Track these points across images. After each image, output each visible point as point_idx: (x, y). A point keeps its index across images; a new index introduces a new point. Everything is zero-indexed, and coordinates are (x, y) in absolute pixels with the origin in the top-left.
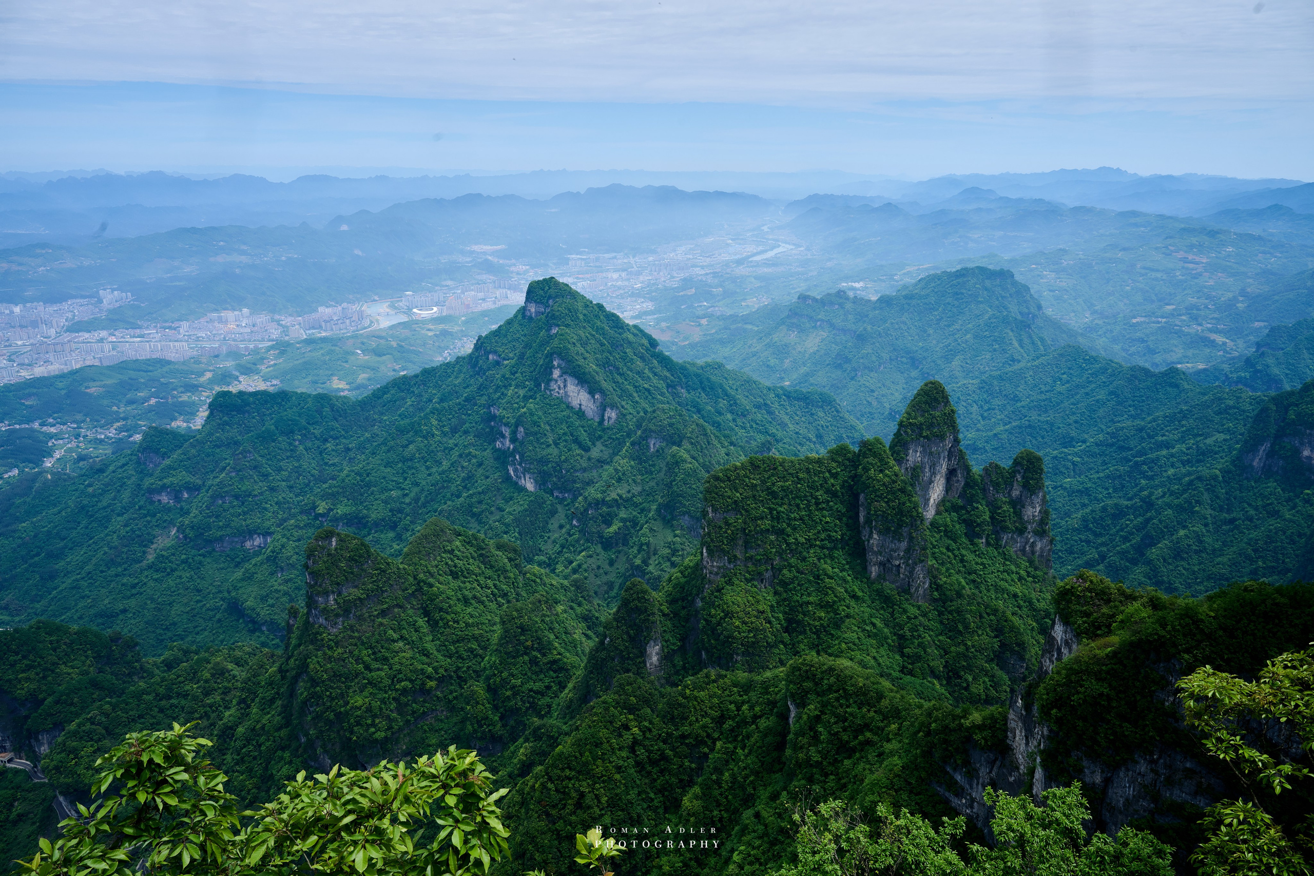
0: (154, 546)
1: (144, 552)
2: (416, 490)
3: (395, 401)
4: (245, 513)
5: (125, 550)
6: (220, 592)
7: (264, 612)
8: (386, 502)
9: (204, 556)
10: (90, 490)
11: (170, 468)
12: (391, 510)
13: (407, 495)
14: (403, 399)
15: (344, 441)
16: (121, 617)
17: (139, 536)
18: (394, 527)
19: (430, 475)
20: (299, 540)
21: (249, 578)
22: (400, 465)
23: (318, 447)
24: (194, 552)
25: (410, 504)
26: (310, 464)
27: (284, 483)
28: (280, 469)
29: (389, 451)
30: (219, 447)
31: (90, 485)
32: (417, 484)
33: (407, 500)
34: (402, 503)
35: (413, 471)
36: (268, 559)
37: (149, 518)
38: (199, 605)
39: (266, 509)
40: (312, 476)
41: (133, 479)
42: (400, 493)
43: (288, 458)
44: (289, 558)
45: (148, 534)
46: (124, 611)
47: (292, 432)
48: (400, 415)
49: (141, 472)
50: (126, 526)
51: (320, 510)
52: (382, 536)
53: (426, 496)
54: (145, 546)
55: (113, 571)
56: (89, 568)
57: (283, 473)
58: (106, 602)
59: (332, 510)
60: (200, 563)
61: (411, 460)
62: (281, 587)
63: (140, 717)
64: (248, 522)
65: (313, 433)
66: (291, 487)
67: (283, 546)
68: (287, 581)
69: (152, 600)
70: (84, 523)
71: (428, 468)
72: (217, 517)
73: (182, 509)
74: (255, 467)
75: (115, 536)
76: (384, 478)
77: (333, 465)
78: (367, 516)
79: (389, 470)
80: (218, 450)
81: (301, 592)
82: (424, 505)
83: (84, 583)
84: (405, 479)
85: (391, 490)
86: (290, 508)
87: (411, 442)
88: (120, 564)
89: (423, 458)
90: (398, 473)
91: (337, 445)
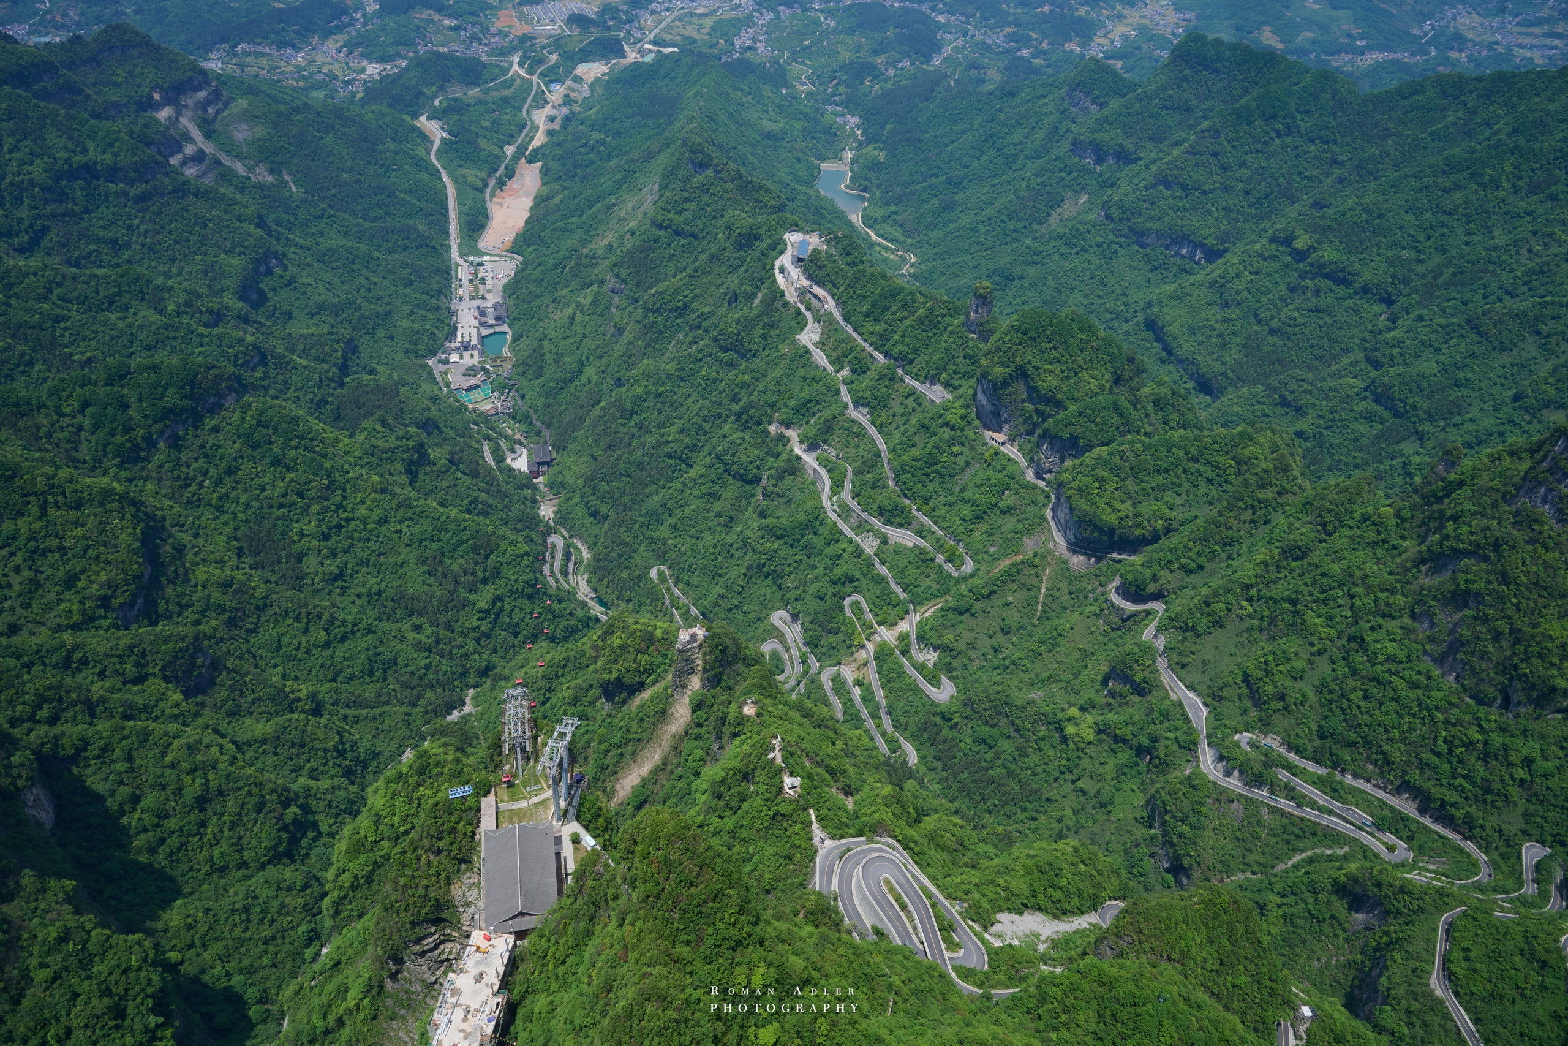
0: (1059, 210)
1: (1049, 215)
2: (1438, 259)
3: (1429, 110)
4: (1185, 210)
5: (1031, 204)
6: (1125, 294)
7: (1186, 346)
8: (1391, 263)
9: (1121, 246)
10: (1003, 117)
11: (1106, 120)
12: (1393, 277)
13: (1420, 261)
14: (1446, 109)
15: (1334, 147)
16: (1016, 282)
17: (1049, 194)
18: (1388, 301)
19: (1467, 244)
20: (1257, 273)
21: (1179, 297)
22: (1428, 215)
23: (1296, 147)
24: (1111, 237)
25: (1424, 276)
26: (1281, 168)
27: (1241, 185)
28: (1243, 164)
29: (1420, 190)
30: (1167, 109)
31: (1001, 111)
32: (1441, 250)
33: (1420, 269)
34: (1412, 271)
35: (1445, 230)
36: (1213, 283)
37: (1064, 175)
38: (1099, 301)
39: (1209, 212)
40: (1278, 185)
41: (1052, 118)
42: (1414, 254)
43: (1257, 151)
44: (1238, 293)
45: (1058, 193)
46: (1021, 278)
47: (1274, 117)
48: (1431, 134)
49: (1063, 112)
50: (1037, 176)
51: (1300, 244)
52: (1366, 306)
53: (1454, 274)
54: (1052, 207)
55: (1011, 225)
56: (989, 212)
57: (1244, 170)
58: (1007, 260)
59: (1315, 250)
60: (1115, 252)
61: (1450, 214)
62: (1218, 325)
63: (1166, 471)
64: (1185, 222)
65: (1298, 127)
66: (1247, 193)
67: (1237, 276)
68: (1227, 320)
69: (1055, 278)
70: (989, 154)
71: (1469, 233)
72: (1152, 204)
73: (1101, 175)
74: (1215, 155)
75: (1024, 184)
76: (1401, 228)
77: (1310, 178)
78: (1358, 274)
79: (1409, 217)
80: (1164, 113)
81: (1238, 340)
82: (1447, 286)
83: (983, 228)
84: (1429, 238)
85: (1404, 248)
86: (1236, 221)
87: (1458, 187)
88: (1020, 220)
89: (1467, 216)
90: (1420, 226)
91: (1324, 151)
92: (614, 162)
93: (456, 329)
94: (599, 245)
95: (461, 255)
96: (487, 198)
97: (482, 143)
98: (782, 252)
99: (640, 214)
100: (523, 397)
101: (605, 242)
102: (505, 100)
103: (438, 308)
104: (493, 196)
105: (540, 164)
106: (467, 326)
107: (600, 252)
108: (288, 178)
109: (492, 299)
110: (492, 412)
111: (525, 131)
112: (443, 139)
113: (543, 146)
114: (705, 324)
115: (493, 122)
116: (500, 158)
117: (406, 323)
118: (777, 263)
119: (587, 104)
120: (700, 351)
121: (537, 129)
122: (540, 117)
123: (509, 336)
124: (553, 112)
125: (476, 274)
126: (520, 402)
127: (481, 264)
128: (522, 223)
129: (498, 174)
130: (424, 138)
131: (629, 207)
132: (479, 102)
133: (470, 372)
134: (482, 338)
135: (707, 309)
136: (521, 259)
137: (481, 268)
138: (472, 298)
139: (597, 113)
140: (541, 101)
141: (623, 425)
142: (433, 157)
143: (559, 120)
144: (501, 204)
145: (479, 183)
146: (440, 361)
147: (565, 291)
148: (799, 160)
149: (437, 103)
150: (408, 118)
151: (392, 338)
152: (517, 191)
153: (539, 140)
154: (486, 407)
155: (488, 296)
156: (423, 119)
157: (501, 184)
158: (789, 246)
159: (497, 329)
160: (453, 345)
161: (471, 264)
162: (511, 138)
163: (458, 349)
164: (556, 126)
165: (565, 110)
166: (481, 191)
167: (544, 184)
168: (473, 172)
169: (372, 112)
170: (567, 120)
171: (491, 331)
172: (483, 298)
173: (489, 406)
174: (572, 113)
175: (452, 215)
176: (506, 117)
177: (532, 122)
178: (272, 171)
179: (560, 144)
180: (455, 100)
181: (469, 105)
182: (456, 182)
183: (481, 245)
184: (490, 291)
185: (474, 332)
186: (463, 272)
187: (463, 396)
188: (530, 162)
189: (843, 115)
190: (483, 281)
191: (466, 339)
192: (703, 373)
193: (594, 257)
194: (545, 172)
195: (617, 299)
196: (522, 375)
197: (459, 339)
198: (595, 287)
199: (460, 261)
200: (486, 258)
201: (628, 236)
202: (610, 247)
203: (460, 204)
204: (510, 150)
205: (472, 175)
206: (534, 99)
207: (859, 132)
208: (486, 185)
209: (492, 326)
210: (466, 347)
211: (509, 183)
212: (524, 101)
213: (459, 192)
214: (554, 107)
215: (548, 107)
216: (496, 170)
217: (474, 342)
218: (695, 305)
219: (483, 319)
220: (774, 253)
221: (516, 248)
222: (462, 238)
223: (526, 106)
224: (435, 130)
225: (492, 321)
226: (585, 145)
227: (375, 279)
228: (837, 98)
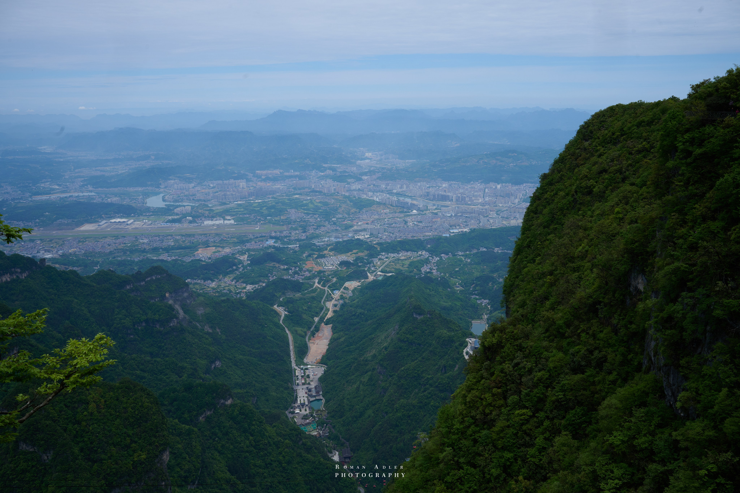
92: (369, 322)
93: (297, 397)
94: (369, 355)
95: (297, 365)
96: (307, 340)
97: (304, 316)
98: (466, 346)
99: (389, 340)
100: (334, 427)
101: (372, 354)
102: (313, 298)
103: (289, 388)
104: (309, 339)
105: (331, 325)
106: (302, 396)
107: (369, 358)
108: (218, 330)
109: (313, 385)
110: (318, 436)
111: (323, 312)
112: (285, 315)
113: (332, 317)
114: (431, 382)
115: (308, 307)
116: (313, 322)
117: (274, 394)
118: (465, 351)
119: (352, 299)
120: (429, 393)
121: (328, 310)
122: (330, 305)
123: (324, 401)
124: (336, 302)
125: (305, 373)
126: (333, 430)
127: (307, 369)
128: (324, 351)
129: (312, 330)
130: (277, 314)
131: (383, 337)
132: (301, 299)
133: (305, 417)
134: (310, 402)
135: (430, 376)
136: (326, 366)
137: (307, 371)
138: (304, 384)
139: (358, 302)
140: (329, 298)
141: (391, 432)
142: (281, 322)
143: (339, 306)
144: (314, 343)
145: (304, 334)
146: (290, 413)
147: (353, 377)
148: (461, 319)
149: (281, 299)
150: (269, 306)
151: (267, 400)
152: (321, 337)
153: (330, 315)
154: (315, 433)
155: (311, 383)
156: (275, 307)
157: (313, 334)
158: (469, 344)
159: (317, 398)
160: (296, 405)
161: (302, 369)
162: (317, 314)
163: (299, 406)
164: (337, 309)
165: (341, 302)
166: (304, 337)
167: (334, 333)
168: (300, 329)
169: (255, 303)
170: (343, 306)
171: (314, 399)
172: (309, 384)
173: (316, 433)
174: (345, 302)
175: (291, 347)
176: (314, 305)
177: (326, 307)
178: (211, 327)
179: (341, 316)
180: (290, 298)
181: (297, 300)
182: (292, 333)
183: (305, 360)
184: (312, 381)
185: (306, 399)
186: (298, 373)
187: (303, 428)
188: (326, 324)
189: (480, 299)
190: (308, 376)
191: (302, 402)
192: (432, 404)
193: (366, 361)
194: (334, 329)
195: (381, 377)
196: (333, 417)
197: (299, 402)
198: (369, 373)
199: (296, 368)
200: (309, 366)
201: (384, 350)
202: (374, 356)
203: (294, 343)
204: (316, 319)
205: (299, 330)
206: (326, 297)
207: (489, 307)
208: (306, 335)
209: (315, 396)
210: (303, 405)
211: (317, 334)
212: (322, 298)
213: (294, 337)
214: (336, 300)
215: (333, 301)
216: (311, 328)
217: (307, 403)
218: (424, 375)
219: (310, 393)
220: (462, 347)
221: (323, 361)
222: (296, 358)
223: (323, 300)
224: (282, 312)
225: (314, 394)
226: (354, 315)
227: (260, 374)
228: (476, 292)
